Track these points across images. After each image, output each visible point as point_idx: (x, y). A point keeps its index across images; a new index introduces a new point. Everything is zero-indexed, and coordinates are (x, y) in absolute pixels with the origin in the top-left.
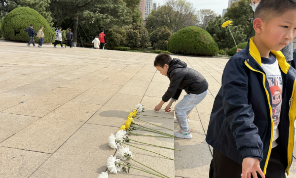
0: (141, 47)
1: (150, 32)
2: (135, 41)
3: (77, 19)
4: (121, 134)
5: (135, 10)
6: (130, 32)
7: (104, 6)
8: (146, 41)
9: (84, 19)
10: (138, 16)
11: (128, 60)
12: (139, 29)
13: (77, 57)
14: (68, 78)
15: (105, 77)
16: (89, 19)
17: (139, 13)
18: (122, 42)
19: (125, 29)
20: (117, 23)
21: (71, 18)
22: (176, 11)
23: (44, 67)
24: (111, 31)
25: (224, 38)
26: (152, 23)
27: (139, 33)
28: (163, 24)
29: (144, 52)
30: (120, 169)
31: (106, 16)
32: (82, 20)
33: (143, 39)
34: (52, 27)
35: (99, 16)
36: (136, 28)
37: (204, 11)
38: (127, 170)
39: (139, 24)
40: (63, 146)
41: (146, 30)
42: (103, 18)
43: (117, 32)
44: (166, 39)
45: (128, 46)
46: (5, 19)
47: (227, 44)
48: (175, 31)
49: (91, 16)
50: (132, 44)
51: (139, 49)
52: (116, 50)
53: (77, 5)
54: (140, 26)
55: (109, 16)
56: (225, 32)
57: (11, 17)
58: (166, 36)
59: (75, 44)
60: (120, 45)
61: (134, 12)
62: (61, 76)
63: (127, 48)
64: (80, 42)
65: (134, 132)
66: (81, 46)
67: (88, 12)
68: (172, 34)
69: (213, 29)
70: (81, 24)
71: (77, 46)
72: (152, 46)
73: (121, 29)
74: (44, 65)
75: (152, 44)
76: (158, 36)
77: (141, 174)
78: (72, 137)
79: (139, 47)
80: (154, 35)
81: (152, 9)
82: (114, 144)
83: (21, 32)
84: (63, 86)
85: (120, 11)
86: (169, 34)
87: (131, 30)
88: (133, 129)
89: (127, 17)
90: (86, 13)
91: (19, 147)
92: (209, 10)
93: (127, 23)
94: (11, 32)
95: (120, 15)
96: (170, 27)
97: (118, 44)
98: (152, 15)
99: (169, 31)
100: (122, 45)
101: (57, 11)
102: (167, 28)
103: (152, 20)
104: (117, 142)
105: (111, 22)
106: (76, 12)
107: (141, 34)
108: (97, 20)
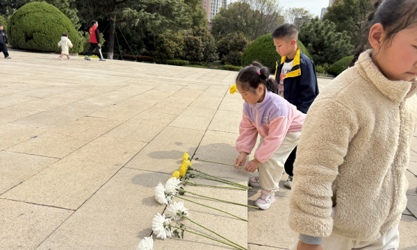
0: (204, 60)
1: (217, 39)
2: (196, 51)
3: (114, 20)
4: (173, 183)
5: (197, 8)
6: (190, 39)
7: (153, 2)
8: (212, 52)
9: (124, 20)
10: (200, 17)
11: (185, 79)
12: (203, 35)
13: (113, 73)
14: (100, 104)
15: (153, 102)
16: (131, 20)
17: (202, 13)
18: (178, 53)
19: (182, 34)
20: (171, 26)
21: (106, 18)
22: (255, 10)
23: (66, 87)
24: (162, 38)
25: (322, 50)
26: (220, 26)
27: (202, 40)
28: (236, 28)
29: (209, 67)
30: (170, 233)
31: (155, 16)
32: (121, 21)
33: (208, 50)
34: (79, 30)
35: (145, 15)
36: (198, 34)
37: (294, 11)
38: (180, 234)
39: (202, 28)
40: (91, 200)
41: (212, 37)
42: (150, 19)
43: (171, 38)
44: (240, 50)
45: (187, 59)
46: (12, 19)
47: (326, 58)
48: (253, 39)
49: (133, 15)
50: (192, 56)
51: (201, 63)
52: (169, 64)
54: (203, 31)
55: (160, 16)
56: (324, 40)
57: (21, 16)
58: (239, 46)
59: (111, 55)
60: (175, 57)
61: (195, 10)
62: (90, 100)
63: (185, 61)
64: (119, 53)
65: (191, 181)
66: (120, 59)
67: (129, 9)
68: (249, 42)
69: (307, 37)
70: (119, 28)
71: (114, 58)
72: (220, 59)
73: (176, 34)
74: (67, 85)
75: (220, 56)
76: (229, 46)
77: (200, 241)
78: (103, 187)
79: (202, 60)
80: (223, 43)
81: (221, 6)
82: (162, 198)
83: (34, 37)
84: (93, 115)
85: (176, 9)
86: (244, 43)
87: (191, 36)
88: (190, 176)
89: (186, 17)
90: (127, 11)
91: (29, 201)
92: (302, 9)
93: (185, 27)
94: (20, 38)
95: (175, 15)
96: (246, 32)
97: (172, 56)
98: (220, 15)
99: (245, 39)
100: (178, 57)
101: (86, 8)
102: (241, 34)
103: (221, 23)
104: (167, 194)
105: (163, 24)
106: (113, 10)
107: (205, 43)
108: (143, 22)
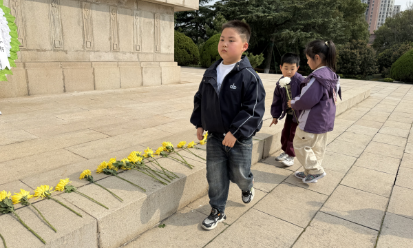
0: (362, 73)
2: (352, 65)
6: (345, 53)
7: (310, 22)
8: (371, 65)
9: (282, 40)
10: (361, 29)
12: (361, 48)
16: (288, 39)
21: (266, 39)
26: (385, 38)
27: (360, 53)
31: (311, 34)
32: (279, 41)
33: (366, 62)
35: (301, 35)
36: (355, 47)
39: (361, 41)
41: (372, 49)
42: (306, 37)
49: (290, 36)
50: (347, 69)
51: (357, 76)
53: (275, 24)
54: (362, 44)
55: (315, 34)
57: (210, 44)
59: (268, 70)
61: (354, 24)
67: (288, 31)
70: (277, 47)
79: (358, 73)
80: (385, 55)
85: (332, 26)
87: (347, 50)
89: (342, 33)
90: (285, 32)
93: (342, 42)
95: (330, 32)
98: (385, 26)
106: (273, 32)
107: (362, 56)
108: (299, 41)
